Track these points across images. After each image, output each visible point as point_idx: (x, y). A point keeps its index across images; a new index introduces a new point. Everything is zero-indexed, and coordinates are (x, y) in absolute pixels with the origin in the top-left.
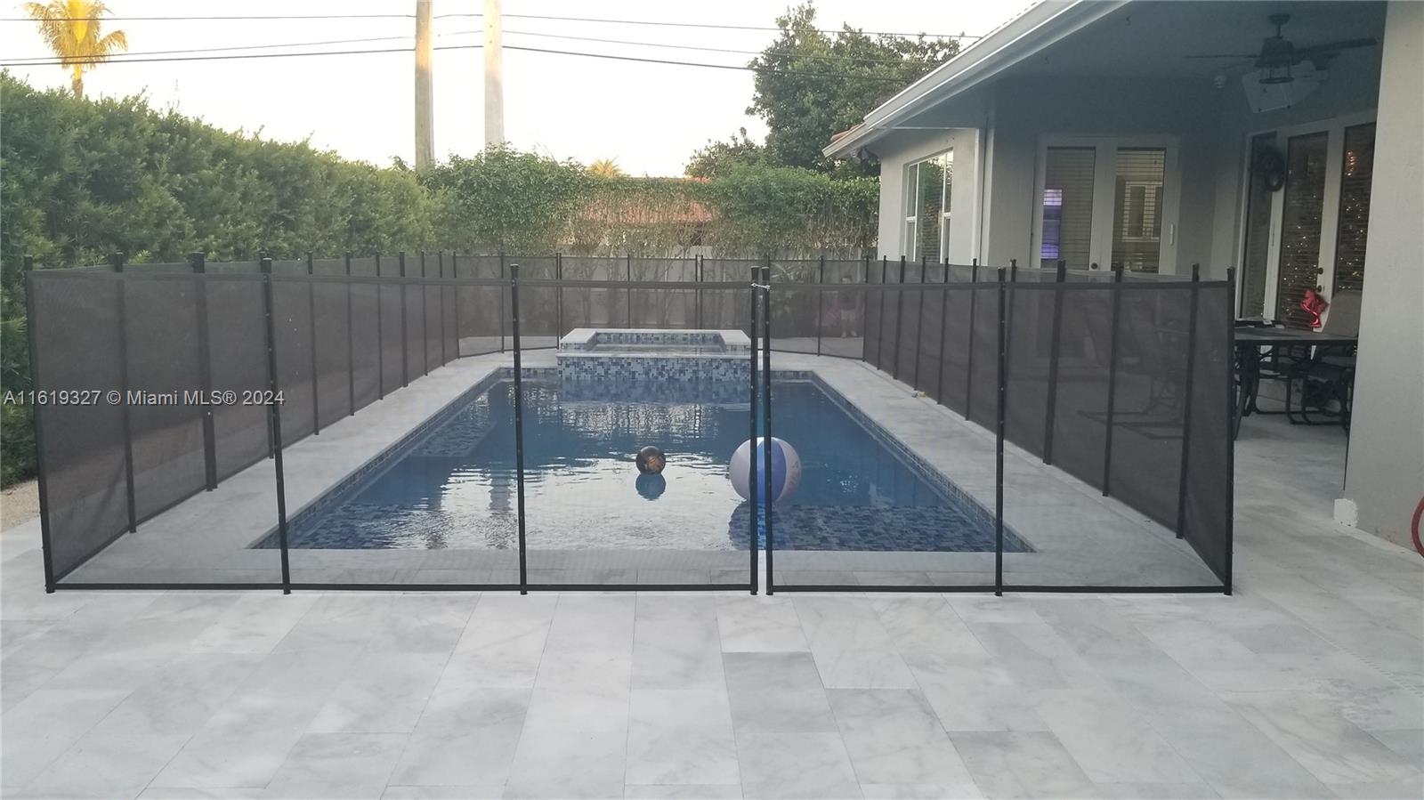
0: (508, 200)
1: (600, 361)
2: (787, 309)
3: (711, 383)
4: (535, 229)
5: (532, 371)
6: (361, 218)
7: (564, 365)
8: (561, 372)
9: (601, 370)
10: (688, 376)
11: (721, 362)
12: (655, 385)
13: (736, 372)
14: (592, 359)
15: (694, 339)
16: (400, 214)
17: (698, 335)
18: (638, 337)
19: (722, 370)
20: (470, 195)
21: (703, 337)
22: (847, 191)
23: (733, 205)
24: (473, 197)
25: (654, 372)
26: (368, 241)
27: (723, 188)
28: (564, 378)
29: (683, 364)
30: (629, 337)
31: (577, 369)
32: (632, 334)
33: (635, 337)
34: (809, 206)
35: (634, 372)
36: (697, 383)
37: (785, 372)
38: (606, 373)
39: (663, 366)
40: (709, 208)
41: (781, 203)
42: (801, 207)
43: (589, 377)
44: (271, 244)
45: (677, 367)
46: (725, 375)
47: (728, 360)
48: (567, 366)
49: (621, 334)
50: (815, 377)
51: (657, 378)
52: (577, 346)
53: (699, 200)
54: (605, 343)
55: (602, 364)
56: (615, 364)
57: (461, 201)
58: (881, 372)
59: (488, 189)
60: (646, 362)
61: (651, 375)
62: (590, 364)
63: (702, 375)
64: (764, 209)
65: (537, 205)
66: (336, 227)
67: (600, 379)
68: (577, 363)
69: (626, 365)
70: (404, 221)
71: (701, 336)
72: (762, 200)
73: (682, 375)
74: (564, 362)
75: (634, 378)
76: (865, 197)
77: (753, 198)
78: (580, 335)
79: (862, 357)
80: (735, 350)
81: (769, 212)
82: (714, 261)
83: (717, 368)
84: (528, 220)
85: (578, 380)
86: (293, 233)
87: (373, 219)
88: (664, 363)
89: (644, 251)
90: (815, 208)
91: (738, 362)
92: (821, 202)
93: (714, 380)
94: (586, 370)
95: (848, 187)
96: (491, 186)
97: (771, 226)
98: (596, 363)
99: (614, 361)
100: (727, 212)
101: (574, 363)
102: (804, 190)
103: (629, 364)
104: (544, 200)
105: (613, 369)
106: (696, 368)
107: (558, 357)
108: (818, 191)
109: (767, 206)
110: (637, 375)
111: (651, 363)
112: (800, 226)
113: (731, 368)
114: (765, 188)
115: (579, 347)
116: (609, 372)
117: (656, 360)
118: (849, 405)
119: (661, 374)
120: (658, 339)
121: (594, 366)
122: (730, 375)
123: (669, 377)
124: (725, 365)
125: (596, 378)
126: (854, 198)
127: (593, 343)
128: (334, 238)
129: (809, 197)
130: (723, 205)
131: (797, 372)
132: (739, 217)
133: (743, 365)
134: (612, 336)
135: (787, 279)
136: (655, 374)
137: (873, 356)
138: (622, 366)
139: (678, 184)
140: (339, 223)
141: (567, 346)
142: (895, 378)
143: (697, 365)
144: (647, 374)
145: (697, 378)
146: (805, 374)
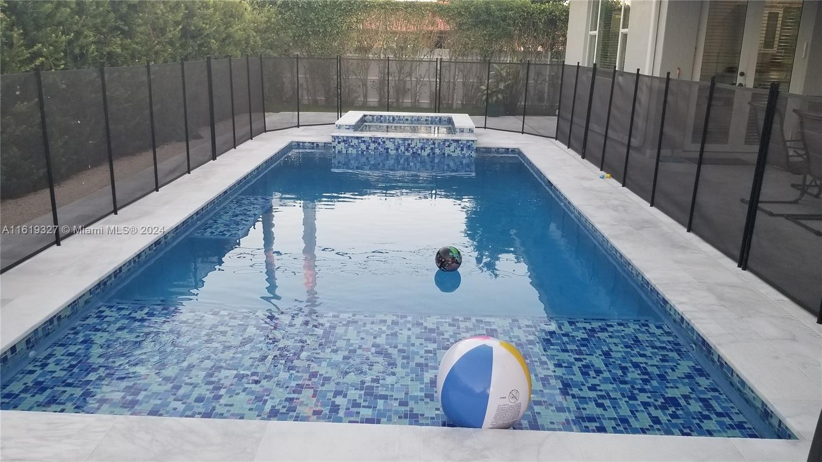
0: (312, 15)
1: (363, 139)
2: (500, 96)
3: (444, 157)
4: (330, 36)
5: (315, 145)
6: (193, 28)
7: (336, 143)
8: (334, 147)
9: (363, 146)
10: (428, 151)
11: (452, 142)
12: (403, 159)
13: (462, 150)
14: (357, 138)
15: (433, 121)
16: (228, 25)
17: (436, 117)
18: (394, 118)
19: (452, 148)
20: (286, 12)
21: (440, 119)
22: (543, 11)
23: (465, 21)
24: (288, 13)
25: (402, 148)
26: (201, 45)
27: (458, 9)
28: (337, 152)
29: (424, 143)
30: (387, 118)
31: (347, 145)
32: (389, 116)
33: (391, 118)
34: (517, 21)
35: (388, 149)
36: (434, 158)
37: (498, 149)
38: (367, 148)
39: (409, 145)
40: (448, 22)
41: (498, 20)
42: (511, 22)
43: (354, 151)
44: (107, 49)
45: (419, 145)
46: (454, 152)
47: (457, 141)
48: (339, 143)
49: (381, 116)
50: (520, 153)
51: (404, 153)
52: (348, 127)
53: (441, 16)
54: (370, 122)
55: (364, 142)
56: (374, 142)
57: (280, 16)
58: (571, 151)
59: (299, 7)
60: (396, 141)
61: (399, 150)
62: (355, 142)
63: (437, 151)
64: (485, 23)
65: (332, 19)
66: (170, 35)
67: (362, 153)
68: (346, 140)
69: (382, 143)
70: (231, 30)
71: (438, 119)
72: (484, 17)
73: (423, 151)
74: (337, 140)
75: (387, 152)
76: (555, 16)
77: (478, 16)
78: (352, 117)
79: (555, 137)
80: (463, 131)
81: (489, 26)
82: (450, 62)
83: (449, 146)
84: (326, 29)
85: (347, 153)
86: (129, 41)
87: (203, 29)
88: (410, 142)
89: (404, 52)
90: (521, 23)
91: (465, 142)
92: (525, 19)
93: (446, 155)
94: (353, 146)
95: (544, 9)
96: (300, 6)
97: (490, 35)
98: (360, 141)
99: (373, 140)
100: (460, 25)
101: (344, 141)
102: (513, 10)
103: (384, 142)
104: (336, 15)
105: (373, 146)
106: (433, 146)
107: (333, 136)
108: (523, 11)
109: (488, 21)
110: (390, 150)
111: (400, 142)
112: (510, 36)
113: (459, 147)
114: (487, 8)
115: (349, 127)
116: (370, 148)
117: (404, 140)
118: (550, 184)
119: (407, 150)
120: (407, 120)
121: (359, 143)
122: (458, 151)
123: (414, 153)
124: (454, 144)
125: (360, 152)
126: (548, 16)
127: (360, 125)
128: (171, 43)
129: (517, 15)
130: (458, 20)
131: (508, 149)
132: (468, 29)
133: (468, 144)
134: (375, 118)
135: (501, 75)
136: (403, 151)
137: (564, 136)
138: (379, 144)
139: (427, 5)
140: (174, 32)
141: (339, 127)
142: (583, 157)
143: (434, 144)
144: (397, 149)
145: (434, 153)
146: (513, 151)
